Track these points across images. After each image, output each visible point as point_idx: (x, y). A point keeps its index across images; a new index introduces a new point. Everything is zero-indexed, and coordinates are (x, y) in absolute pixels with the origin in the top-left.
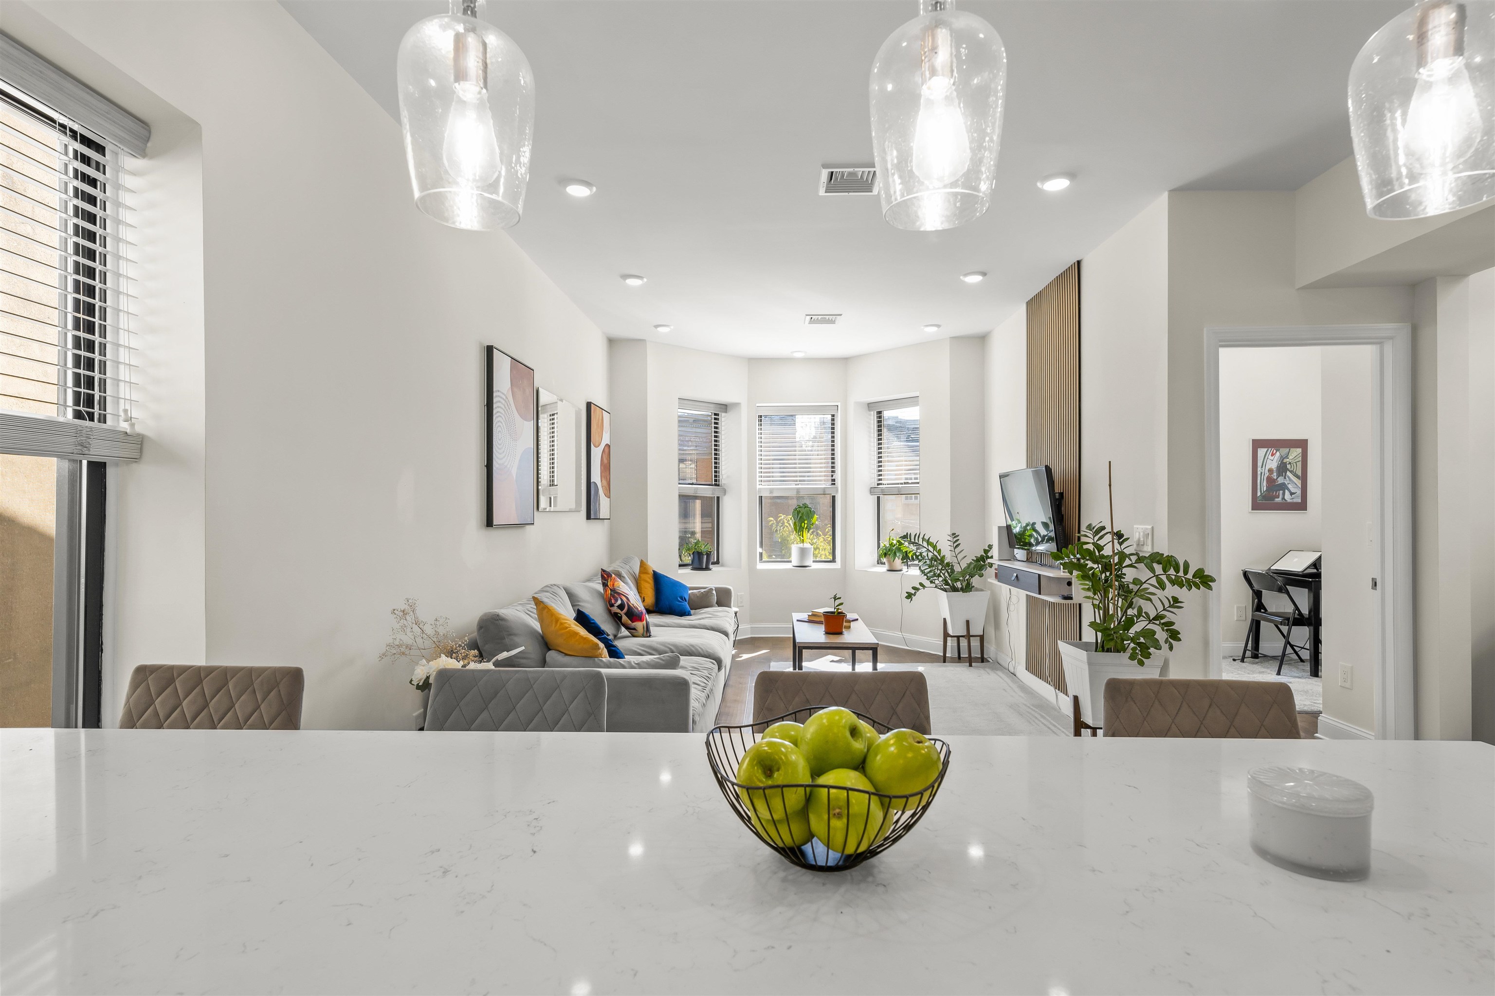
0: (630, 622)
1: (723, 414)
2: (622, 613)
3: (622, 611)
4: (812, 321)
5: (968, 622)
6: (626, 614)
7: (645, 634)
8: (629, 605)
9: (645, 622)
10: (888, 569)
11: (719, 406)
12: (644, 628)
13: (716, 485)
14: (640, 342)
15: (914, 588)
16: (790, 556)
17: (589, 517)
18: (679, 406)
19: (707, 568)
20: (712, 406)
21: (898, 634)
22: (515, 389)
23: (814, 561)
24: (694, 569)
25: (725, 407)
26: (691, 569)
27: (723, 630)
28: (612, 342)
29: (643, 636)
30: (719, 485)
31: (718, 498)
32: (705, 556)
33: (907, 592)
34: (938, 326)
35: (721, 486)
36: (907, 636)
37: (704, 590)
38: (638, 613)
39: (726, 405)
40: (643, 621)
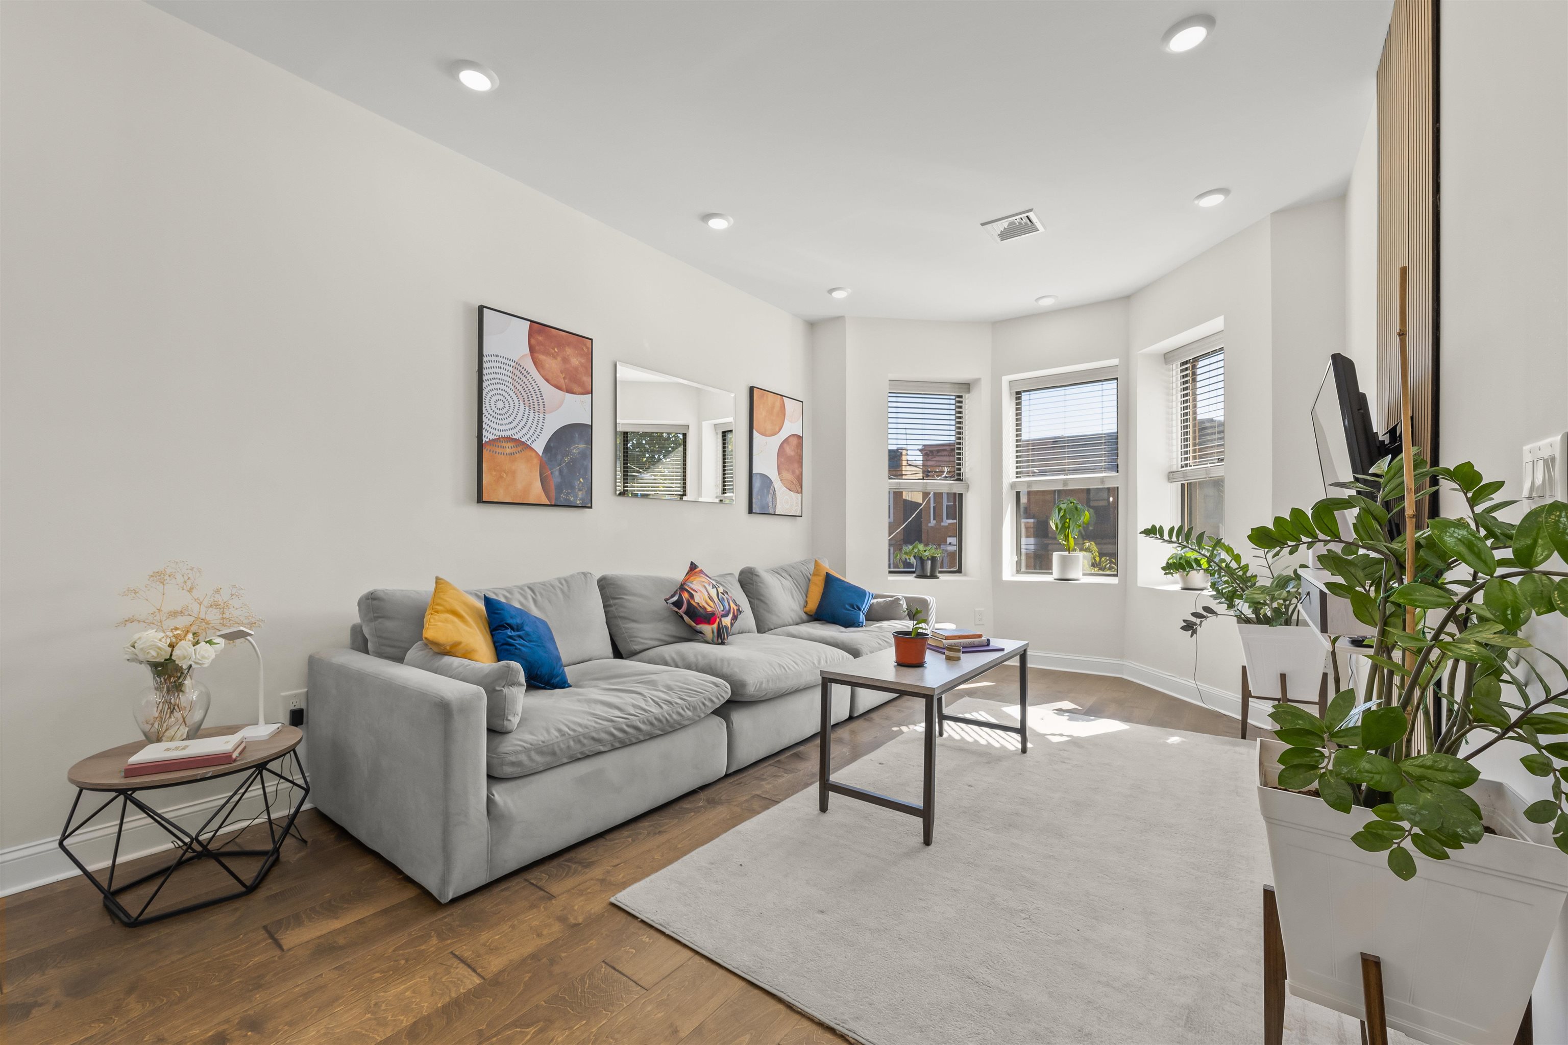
0: (693, 624)
1: (967, 395)
2: (681, 612)
3: (679, 609)
4: (1005, 235)
5: (1283, 677)
6: (685, 613)
7: (715, 640)
8: (689, 603)
9: (715, 626)
10: (1183, 586)
11: (957, 386)
12: (713, 632)
13: (959, 480)
14: (837, 320)
15: (1195, 615)
16: (1051, 569)
17: (750, 511)
18: (890, 389)
19: (933, 576)
20: (948, 386)
21: (1191, 683)
22: (542, 357)
23: (1084, 574)
24: (919, 577)
25: (967, 386)
26: (916, 577)
27: (855, 647)
28: (812, 326)
29: (713, 643)
30: (962, 480)
31: (961, 495)
32: (929, 562)
33: (1184, 621)
34: (1224, 191)
35: (965, 481)
36: (1205, 687)
37: (891, 599)
38: (704, 613)
39: (969, 384)
40: (713, 623)
